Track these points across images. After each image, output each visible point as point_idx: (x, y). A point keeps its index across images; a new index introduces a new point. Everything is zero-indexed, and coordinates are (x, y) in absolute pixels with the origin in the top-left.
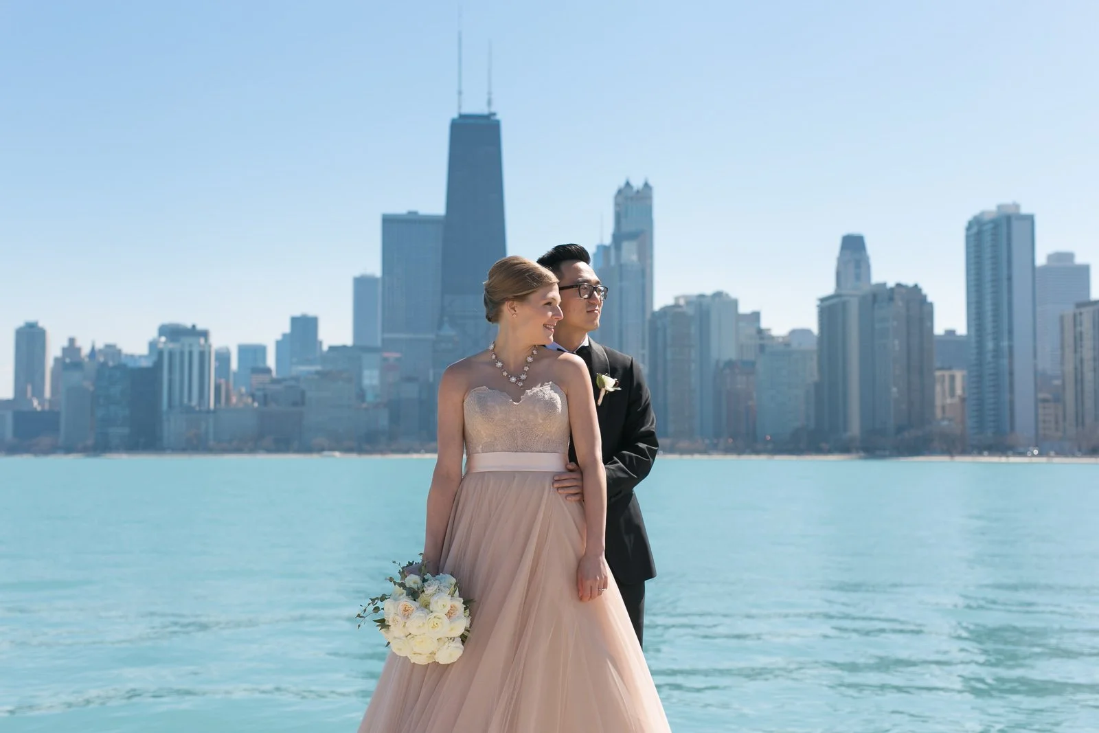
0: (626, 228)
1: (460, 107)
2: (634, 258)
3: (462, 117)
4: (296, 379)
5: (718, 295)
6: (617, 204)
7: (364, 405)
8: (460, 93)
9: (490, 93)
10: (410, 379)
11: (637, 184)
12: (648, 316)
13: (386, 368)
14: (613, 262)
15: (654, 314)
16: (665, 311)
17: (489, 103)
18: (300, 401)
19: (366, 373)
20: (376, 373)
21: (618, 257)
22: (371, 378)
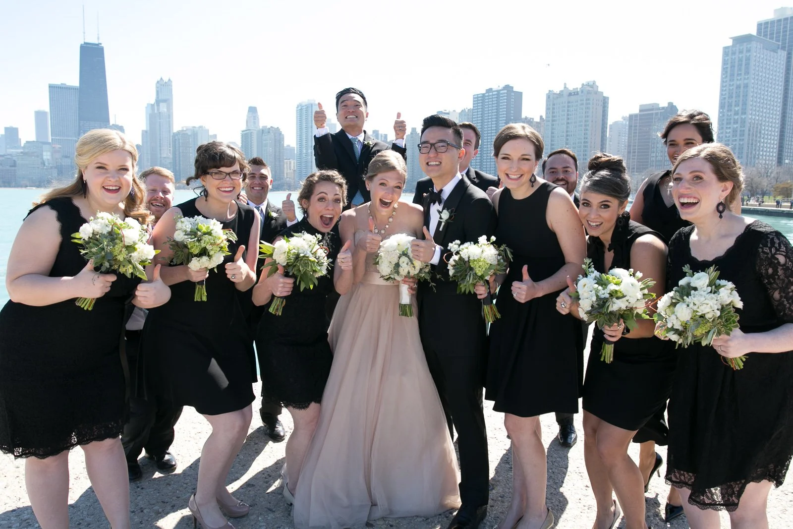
0: (161, 97)
1: (84, 39)
2: (166, 110)
3: (85, 43)
4: (10, 155)
5: (201, 127)
6: (157, 87)
7: (45, 167)
8: (84, 33)
9: (98, 34)
10: (66, 157)
11: (166, 79)
12: (172, 134)
13: (54, 152)
14: (156, 111)
15: (174, 133)
16: (178, 133)
17: (98, 38)
18: (14, 165)
19: (44, 153)
20: (49, 153)
21: (158, 110)
22: (47, 156)
